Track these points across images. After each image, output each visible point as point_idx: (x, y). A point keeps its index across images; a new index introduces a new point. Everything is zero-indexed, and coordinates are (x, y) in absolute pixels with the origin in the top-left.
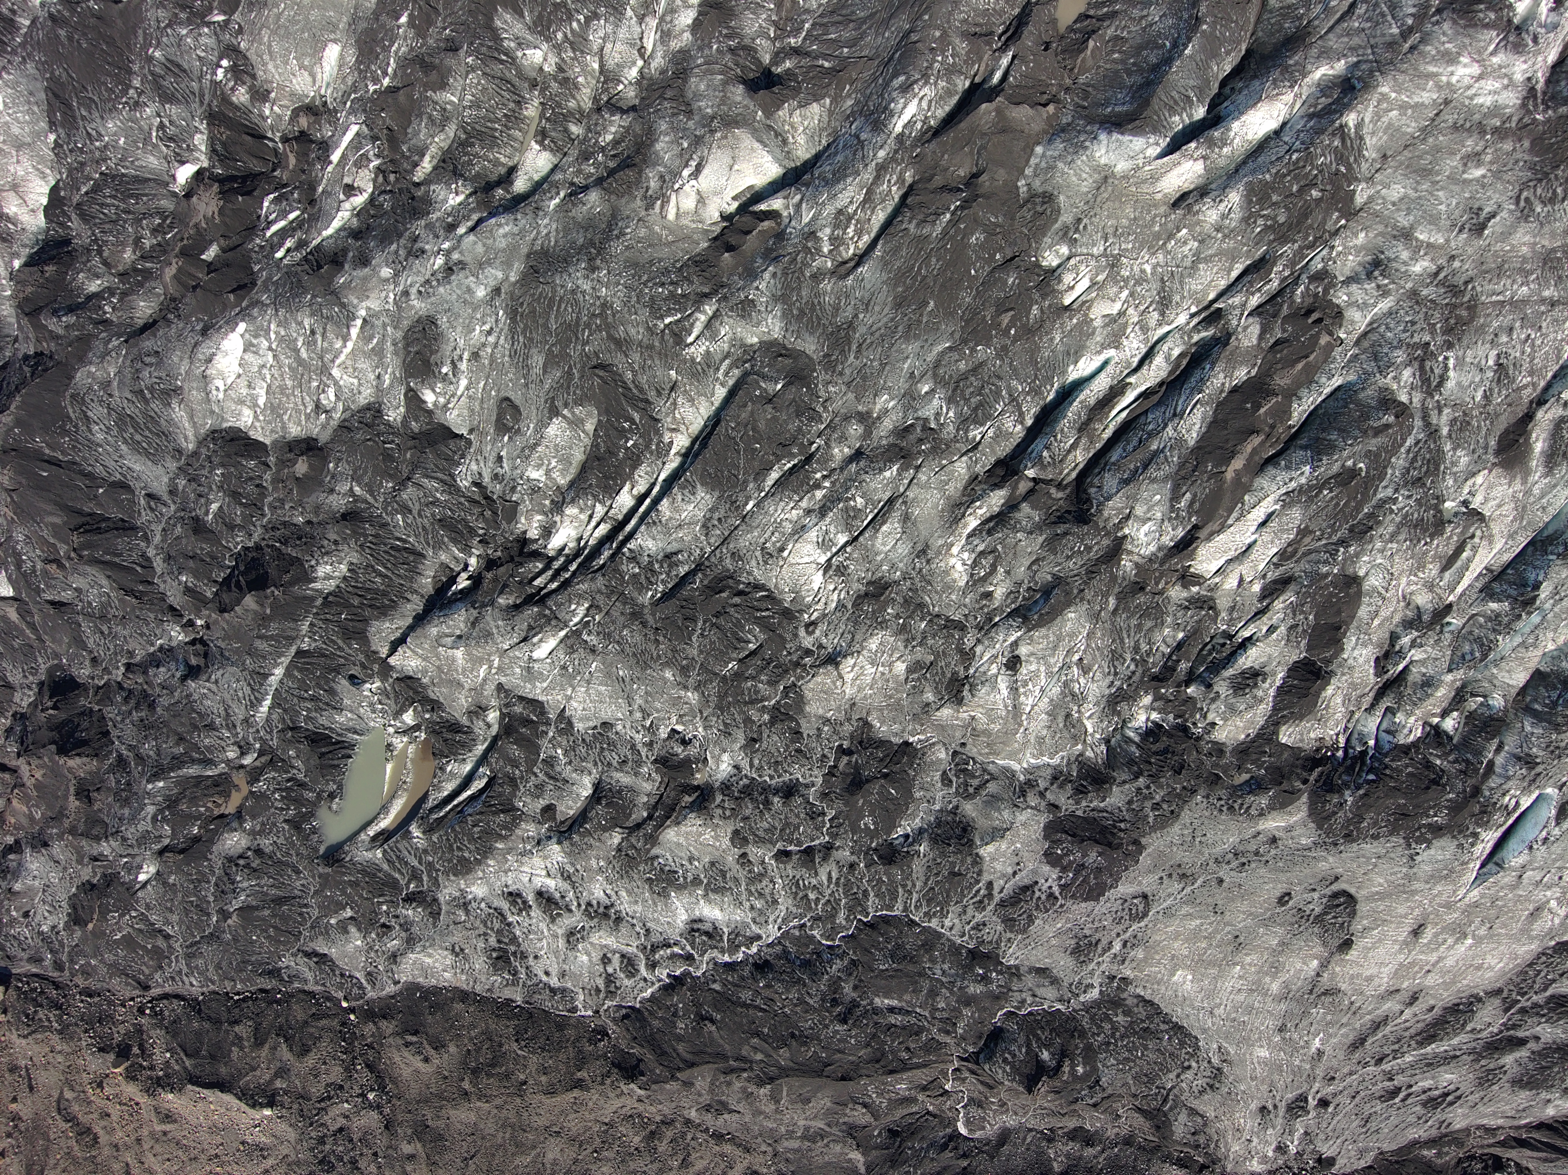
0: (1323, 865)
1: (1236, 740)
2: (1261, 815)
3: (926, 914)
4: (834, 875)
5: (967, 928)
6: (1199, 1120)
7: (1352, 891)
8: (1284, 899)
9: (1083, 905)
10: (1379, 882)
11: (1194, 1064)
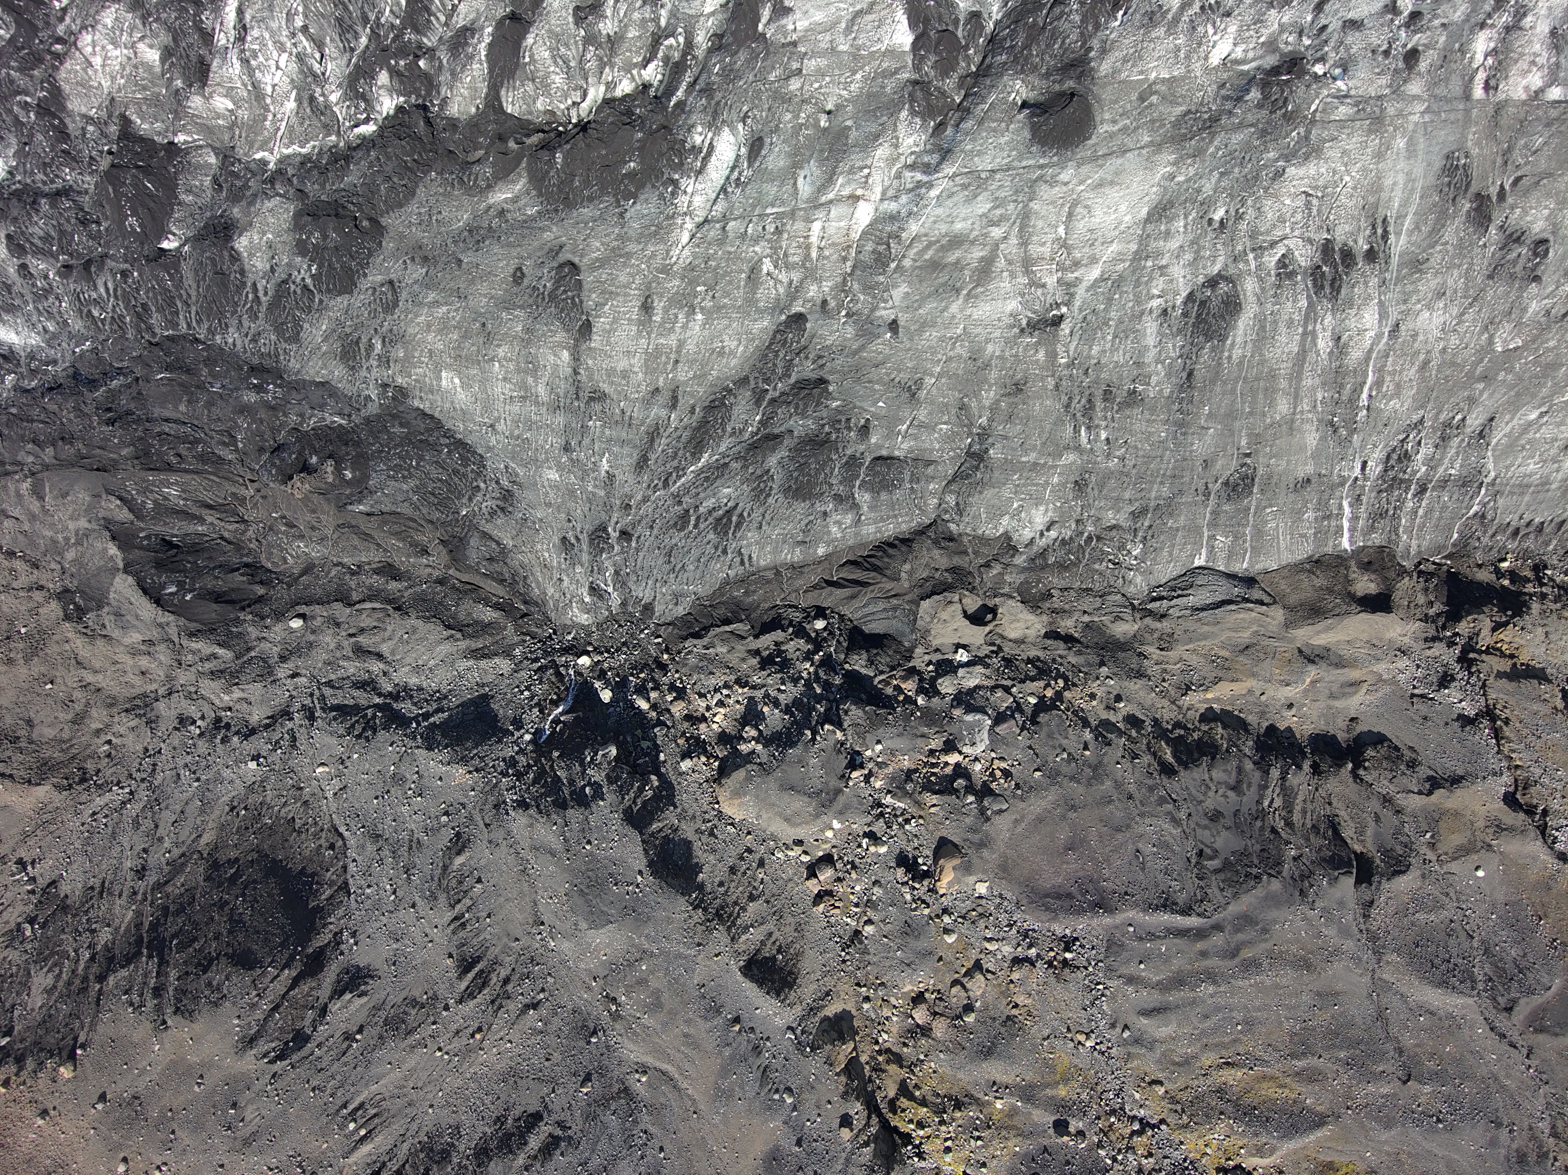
0: (548, 236)
1: (468, 113)
2: (489, 187)
3: (209, 329)
4: (110, 285)
5: (247, 341)
6: (494, 545)
7: (576, 260)
8: (518, 276)
9: (339, 299)
10: (597, 248)
11: (482, 485)
